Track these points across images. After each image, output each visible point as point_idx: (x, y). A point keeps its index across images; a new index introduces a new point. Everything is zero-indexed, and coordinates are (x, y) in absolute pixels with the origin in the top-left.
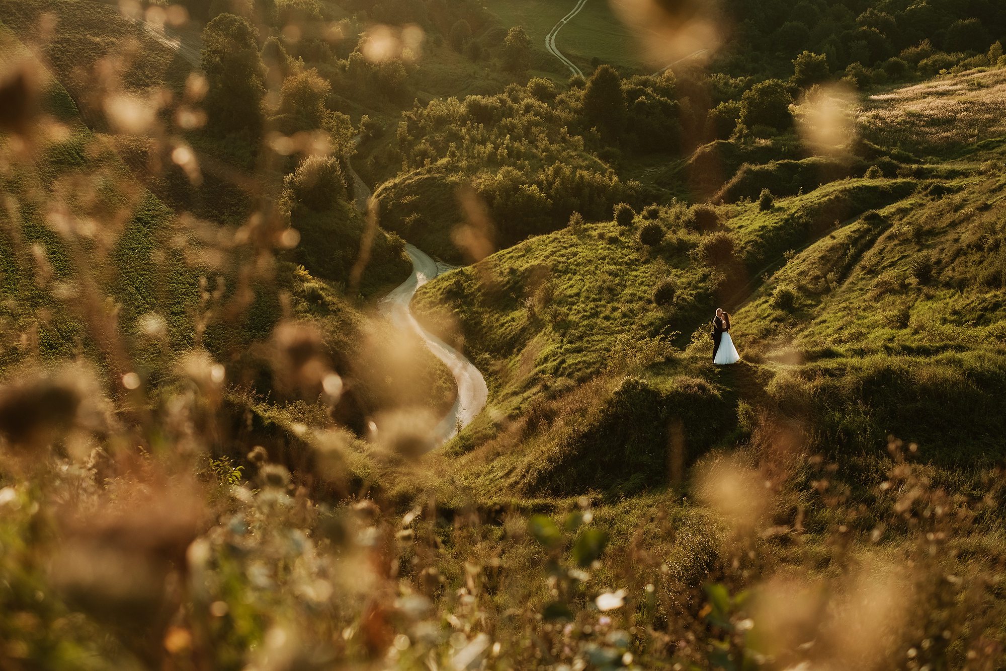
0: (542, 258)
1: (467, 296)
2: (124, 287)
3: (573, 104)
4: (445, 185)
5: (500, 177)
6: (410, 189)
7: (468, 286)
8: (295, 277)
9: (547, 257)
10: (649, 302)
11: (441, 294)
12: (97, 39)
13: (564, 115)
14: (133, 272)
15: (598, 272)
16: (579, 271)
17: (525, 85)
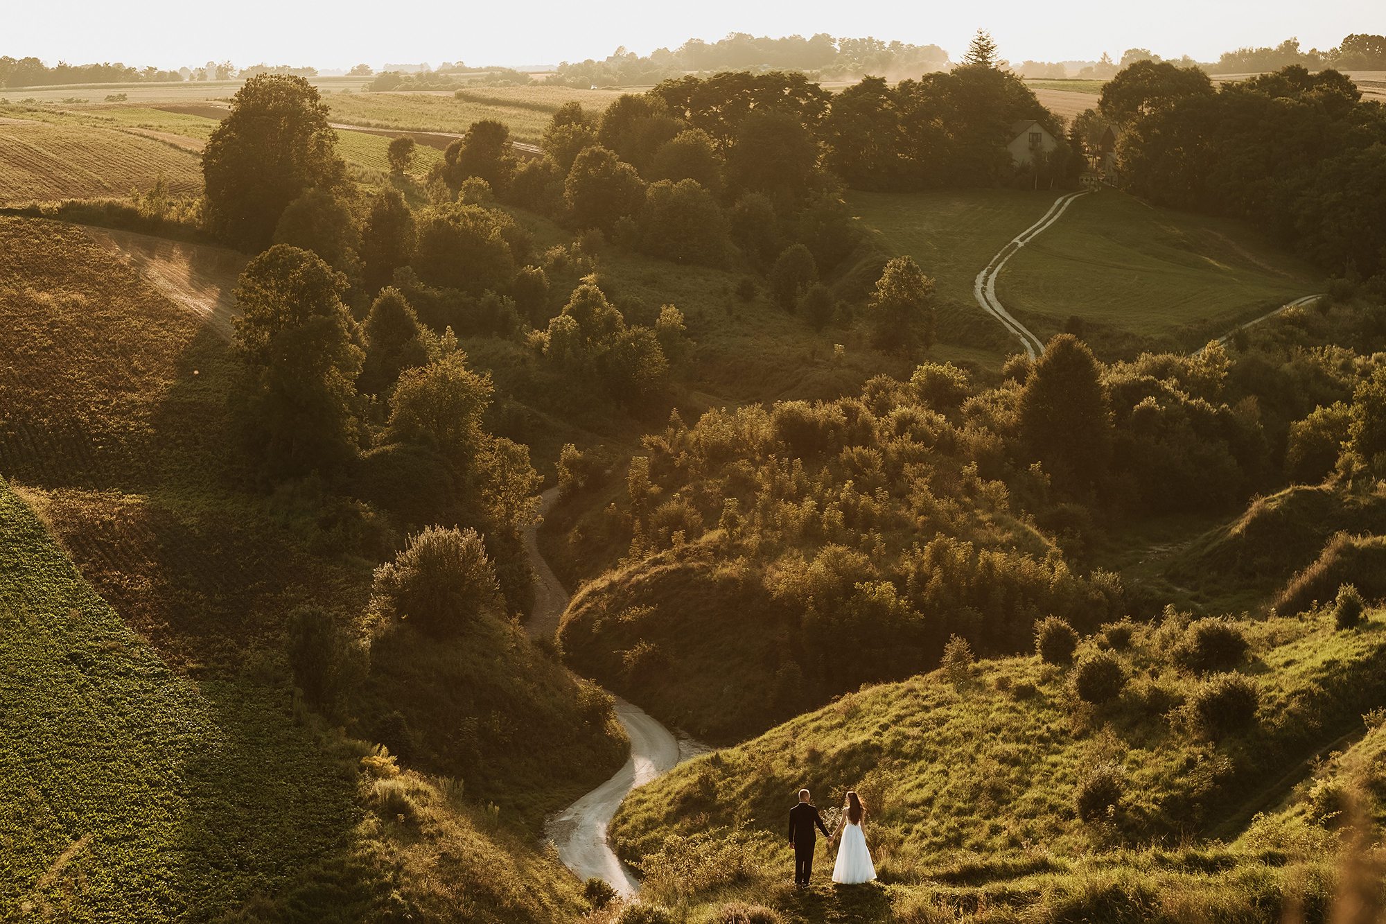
0: (875, 729)
1: (720, 807)
2: (20, 790)
3: (1000, 415)
4: (710, 584)
5: (818, 566)
6: (641, 594)
7: (725, 787)
8: (362, 769)
9: (885, 727)
10: (1070, 815)
11: (669, 805)
12: (45, 297)
13: (975, 438)
14: (42, 760)
15: (980, 756)
16: (942, 755)
17: (906, 377)
